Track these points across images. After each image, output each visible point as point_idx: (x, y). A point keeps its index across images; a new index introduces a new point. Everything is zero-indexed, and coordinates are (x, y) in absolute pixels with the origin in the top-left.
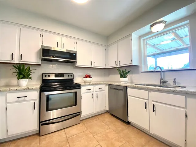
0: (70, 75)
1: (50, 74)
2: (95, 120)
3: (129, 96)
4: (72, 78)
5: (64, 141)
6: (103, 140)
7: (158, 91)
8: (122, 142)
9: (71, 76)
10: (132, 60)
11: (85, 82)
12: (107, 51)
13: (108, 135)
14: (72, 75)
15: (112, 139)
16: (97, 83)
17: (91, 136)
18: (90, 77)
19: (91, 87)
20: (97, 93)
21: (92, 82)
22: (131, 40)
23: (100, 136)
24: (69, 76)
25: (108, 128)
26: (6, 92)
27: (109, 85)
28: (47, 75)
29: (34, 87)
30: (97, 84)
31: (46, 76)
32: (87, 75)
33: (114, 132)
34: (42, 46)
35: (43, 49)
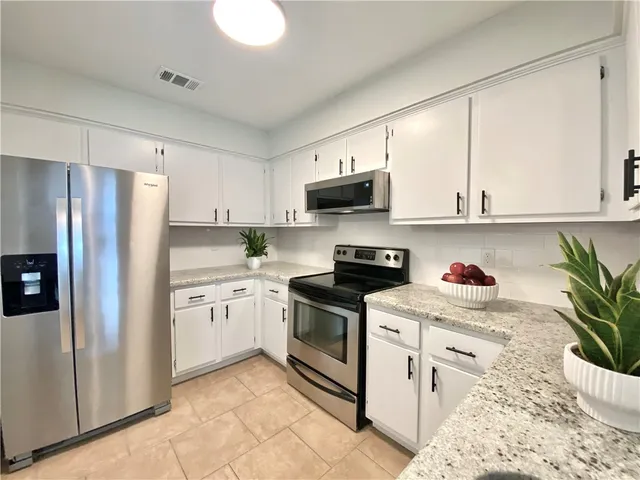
1: (346, 249)
28: (342, 250)
31: (339, 253)
34: (306, 186)
35: (308, 192)
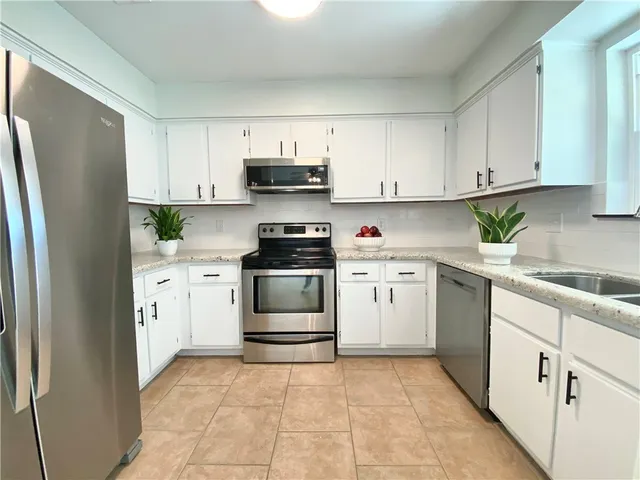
0: (321, 227)
1: (274, 227)
2: (380, 366)
3: (496, 315)
4: (326, 235)
5: (278, 389)
6: (365, 426)
7: (596, 315)
8: (421, 457)
9: (324, 230)
10: (537, 166)
11: (359, 249)
12: (452, 133)
13: (391, 421)
14: (326, 226)
15: (396, 435)
16: (390, 255)
17: (343, 403)
18: (375, 233)
19: (371, 268)
20: (391, 286)
21: (383, 250)
22: (539, 69)
23: (366, 415)
24: (317, 230)
25: (404, 402)
26: (186, 264)
27: (440, 265)
28: (268, 228)
29: (230, 257)
30: (392, 258)
31: (265, 230)
32: (366, 227)
33: (416, 422)
34: (245, 160)
35: (248, 168)
